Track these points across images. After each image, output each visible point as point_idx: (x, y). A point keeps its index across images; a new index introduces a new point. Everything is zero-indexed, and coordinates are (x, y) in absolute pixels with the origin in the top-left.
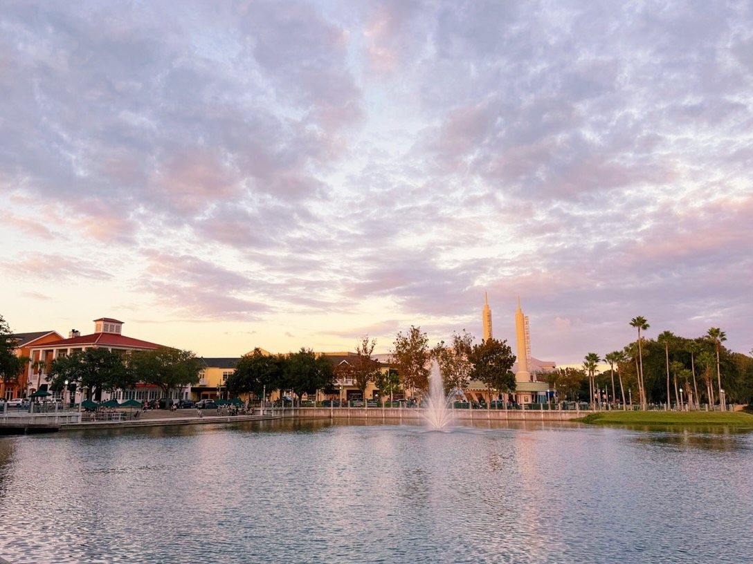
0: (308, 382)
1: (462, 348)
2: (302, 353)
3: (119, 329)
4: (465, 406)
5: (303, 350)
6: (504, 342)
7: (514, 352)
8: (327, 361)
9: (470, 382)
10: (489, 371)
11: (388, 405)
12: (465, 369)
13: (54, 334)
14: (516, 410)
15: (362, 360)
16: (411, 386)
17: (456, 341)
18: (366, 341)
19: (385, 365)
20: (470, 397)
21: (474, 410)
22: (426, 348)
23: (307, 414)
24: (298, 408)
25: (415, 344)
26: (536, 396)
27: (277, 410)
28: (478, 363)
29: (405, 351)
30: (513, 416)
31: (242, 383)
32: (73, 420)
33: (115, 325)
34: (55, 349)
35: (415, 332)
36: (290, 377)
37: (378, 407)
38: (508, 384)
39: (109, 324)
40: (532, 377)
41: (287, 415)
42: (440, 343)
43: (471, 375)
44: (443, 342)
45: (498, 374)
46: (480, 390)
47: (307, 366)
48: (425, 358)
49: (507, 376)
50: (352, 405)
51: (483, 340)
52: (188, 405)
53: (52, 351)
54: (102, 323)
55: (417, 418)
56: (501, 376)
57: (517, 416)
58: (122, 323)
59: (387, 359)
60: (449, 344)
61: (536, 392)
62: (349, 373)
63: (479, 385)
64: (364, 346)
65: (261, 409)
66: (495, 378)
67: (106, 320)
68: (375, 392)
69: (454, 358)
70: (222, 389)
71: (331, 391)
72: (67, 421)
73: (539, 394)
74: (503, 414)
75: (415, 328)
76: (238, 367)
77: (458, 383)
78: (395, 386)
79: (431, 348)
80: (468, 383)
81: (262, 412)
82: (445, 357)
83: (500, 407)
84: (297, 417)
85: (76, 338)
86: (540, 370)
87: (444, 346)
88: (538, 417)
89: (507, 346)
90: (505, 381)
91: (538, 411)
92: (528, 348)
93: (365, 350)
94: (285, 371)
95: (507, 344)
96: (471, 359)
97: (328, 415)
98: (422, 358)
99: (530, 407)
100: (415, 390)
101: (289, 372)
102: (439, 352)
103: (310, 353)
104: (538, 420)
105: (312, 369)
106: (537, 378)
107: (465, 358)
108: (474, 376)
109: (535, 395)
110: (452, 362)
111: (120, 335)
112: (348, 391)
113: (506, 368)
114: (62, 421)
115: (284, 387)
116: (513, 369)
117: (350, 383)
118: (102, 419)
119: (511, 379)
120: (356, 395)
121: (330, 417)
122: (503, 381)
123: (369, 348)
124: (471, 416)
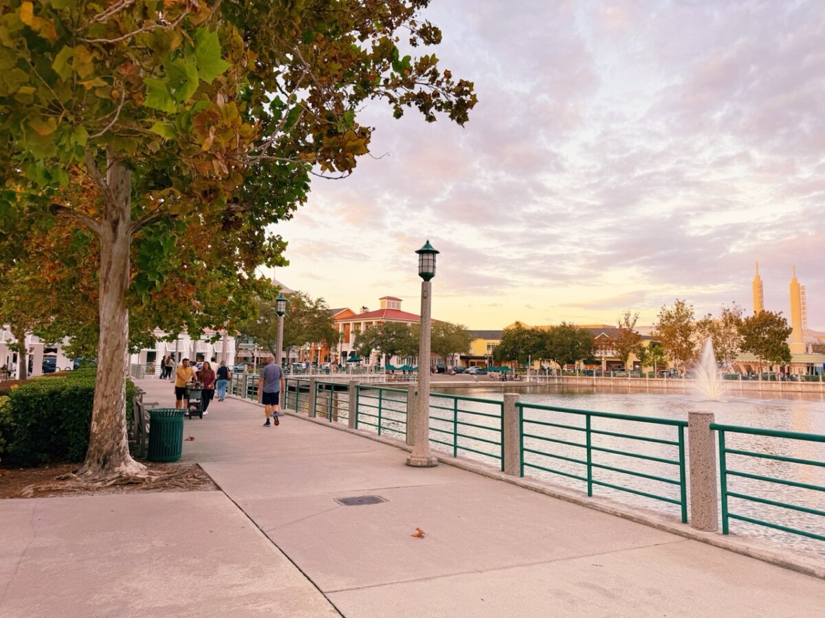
0: (571, 353)
1: (731, 320)
2: (564, 326)
3: (399, 305)
4: (735, 378)
5: (564, 323)
6: (780, 314)
7: (789, 324)
8: (588, 334)
9: (740, 354)
10: (761, 343)
11: (651, 376)
12: (735, 340)
13: (349, 310)
14: (791, 382)
15: (624, 333)
16: (675, 358)
17: (725, 314)
18: (628, 315)
19: (646, 338)
20: (737, 369)
21: (744, 381)
22: (692, 321)
23: (570, 382)
24: (561, 376)
25: (680, 317)
26: (812, 368)
27: (542, 378)
28: (749, 336)
29: (669, 324)
30: (787, 388)
31: (507, 353)
32: (380, 380)
33: (396, 302)
34: (351, 323)
35: (680, 305)
36: (553, 349)
37: (641, 377)
38: (782, 356)
39: (392, 301)
40: (807, 349)
41: (551, 382)
42: (707, 316)
43: (741, 348)
44: (710, 315)
45: (771, 346)
46: (750, 362)
47: (569, 338)
48: (690, 331)
49: (781, 349)
50: (615, 375)
51: (755, 312)
52: (459, 371)
53: (349, 324)
54: (386, 300)
55: (683, 388)
56: (775, 348)
57: (792, 388)
58: (401, 300)
59: (650, 331)
60: (717, 317)
61: (812, 364)
62: (610, 345)
63: (750, 357)
64: (626, 319)
65: (528, 376)
66: (767, 350)
67: (389, 298)
68: (635, 363)
69: (722, 331)
70: (490, 358)
71: (591, 361)
72: (376, 381)
73: (815, 366)
74: (777, 386)
75: (680, 301)
76: (503, 339)
77: (726, 354)
78: (659, 358)
79: (697, 320)
80: (737, 355)
81: (528, 379)
82: (712, 330)
83: (773, 378)
84: (560, 384)
85: (366, 314)
86: (816, 341)
87: (711, 318)
88: (816, 389)
89: (783, 318)
90: (780, 352)
91: (817, 383)
92: (804, 319)
93: (627, 323)
94: (548, 342)
95: (783, 316)
96: (741, 332)
97: (590, 383)
98: (686, 331)
99: (807, 379)
100: (679, 362)
101: (551, 344)
102: (705, 325)
103: (570, 326)
104: (816, 392)
105: (573, 342)
106: (813, 349)
107: (734, 330)
108: (744, 348)
109: (810, 367)
110: (719, 334)
111: (400, 311)
112: (607, 361)
113: (780, 340)
114: (372, 381)
115: (547, 357)
116: (788, 341)
117: (611, 354)
118: (401, 380)
119: (786, 351)
120: (617, 366)
121: (593, 386)
122: (777, 353)
123: (631, 321)
124: (741, 387)
